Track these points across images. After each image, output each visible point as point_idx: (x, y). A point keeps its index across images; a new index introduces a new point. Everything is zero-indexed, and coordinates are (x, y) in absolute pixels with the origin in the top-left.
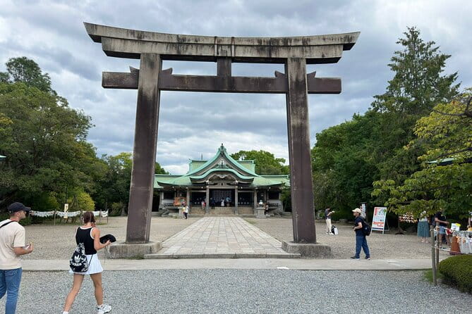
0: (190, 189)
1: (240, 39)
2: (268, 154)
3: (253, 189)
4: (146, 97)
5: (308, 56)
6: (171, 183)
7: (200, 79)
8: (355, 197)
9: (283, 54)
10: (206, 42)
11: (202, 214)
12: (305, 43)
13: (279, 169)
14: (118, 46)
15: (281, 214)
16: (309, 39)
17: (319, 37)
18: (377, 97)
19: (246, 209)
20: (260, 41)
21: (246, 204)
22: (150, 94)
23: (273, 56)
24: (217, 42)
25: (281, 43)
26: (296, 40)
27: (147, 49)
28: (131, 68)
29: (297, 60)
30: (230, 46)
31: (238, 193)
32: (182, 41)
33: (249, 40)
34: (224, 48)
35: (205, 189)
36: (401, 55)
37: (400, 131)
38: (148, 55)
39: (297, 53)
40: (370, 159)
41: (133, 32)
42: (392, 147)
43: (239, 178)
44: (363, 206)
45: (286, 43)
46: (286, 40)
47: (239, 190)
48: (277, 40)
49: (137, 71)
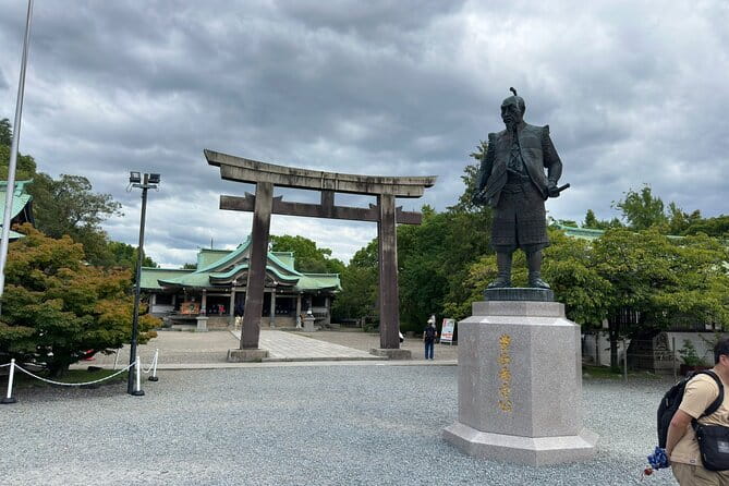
0: (208, 292)
1: (343, 175)
2: (308, 241)
3: (297, 293)
4: (261, 221)
5: (397, 193)
6: (180, 282)
7: (307, 207)
8: (424, 308)
9: (377, 190)
10: (314, 176)
11: (224, 326)
12: (395, 183)
13: (324, 265)
14: (236, 173)
15: (328, 327)
16: (398, 179)
17: (406, 178)
18: (450, 208)
19: (286, 320)
20: (359, 177)
21: (284, 314)
22: (265, 219)
23: (369, 191)
24: (324, 177)
25: (376, 182)
26: (388, 179)
27: (262, 178)
28: (246, 194)
29: (389, 197)
30: (334, 180)
31: (276, 299)
32: (293, 174)
33: (350, 176)
34: (329, 182)
35: (230, 292)
36: (474, 169)
37: (469, 246)
38: (264, 183)
39: (389, 190)
40: (441, 271)
41: (250, 162)
42: (462, 259)
43: (278, 278)
44: (433, 317)
45: (380, 181)
46: (380, 179)
47: (277, 293)
48: (373, 178)
49: (254, 198)
